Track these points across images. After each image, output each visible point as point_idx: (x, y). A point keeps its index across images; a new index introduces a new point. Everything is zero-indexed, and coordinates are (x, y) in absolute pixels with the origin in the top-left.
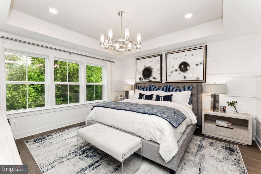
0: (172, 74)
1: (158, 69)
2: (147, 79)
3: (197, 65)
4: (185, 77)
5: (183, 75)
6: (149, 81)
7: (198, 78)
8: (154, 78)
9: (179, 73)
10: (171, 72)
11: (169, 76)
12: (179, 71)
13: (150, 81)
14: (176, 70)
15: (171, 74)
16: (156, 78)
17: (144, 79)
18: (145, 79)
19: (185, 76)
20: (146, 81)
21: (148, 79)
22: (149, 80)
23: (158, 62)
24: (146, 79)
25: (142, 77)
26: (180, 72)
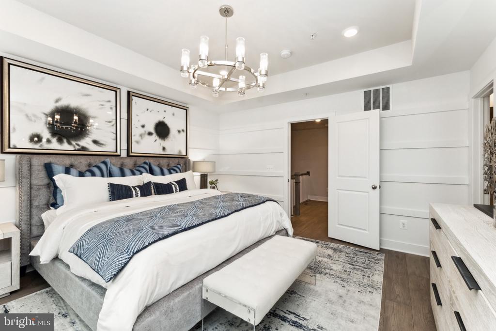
0: (142, 139)
1: (110, 122)
2: (70, 143)
3: (179, 131)
4: (164, 149)
5: (162, 145)
6: (79, 150)
7: (180, 152)
8: (95, 142)
9: (156, 140)
10: (141, 136)
11: (137, 142)
12: (155, 137)
13: (84, 149)
14: (150, 134)
15: (140, 138)
16: (102, 144)
17: (54, 140)
18: (60, 141)
19: (164, 146)
20: (66, 147)
21: (74, 143)
22: (78, 145)
23: (109, 105)
24: (65, 141)
25: (46, 134)
26: (157, 138)
